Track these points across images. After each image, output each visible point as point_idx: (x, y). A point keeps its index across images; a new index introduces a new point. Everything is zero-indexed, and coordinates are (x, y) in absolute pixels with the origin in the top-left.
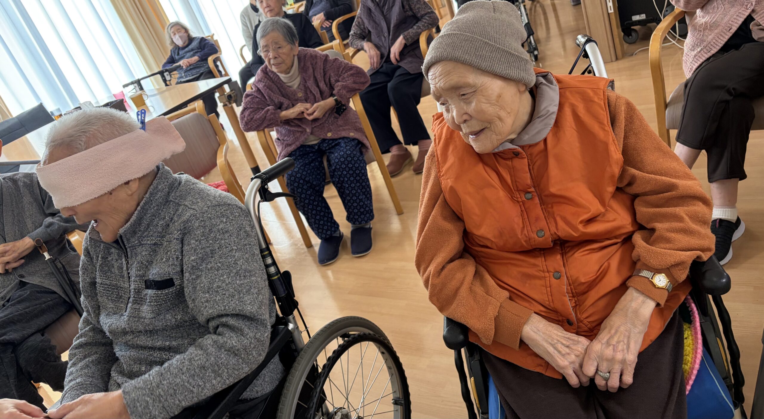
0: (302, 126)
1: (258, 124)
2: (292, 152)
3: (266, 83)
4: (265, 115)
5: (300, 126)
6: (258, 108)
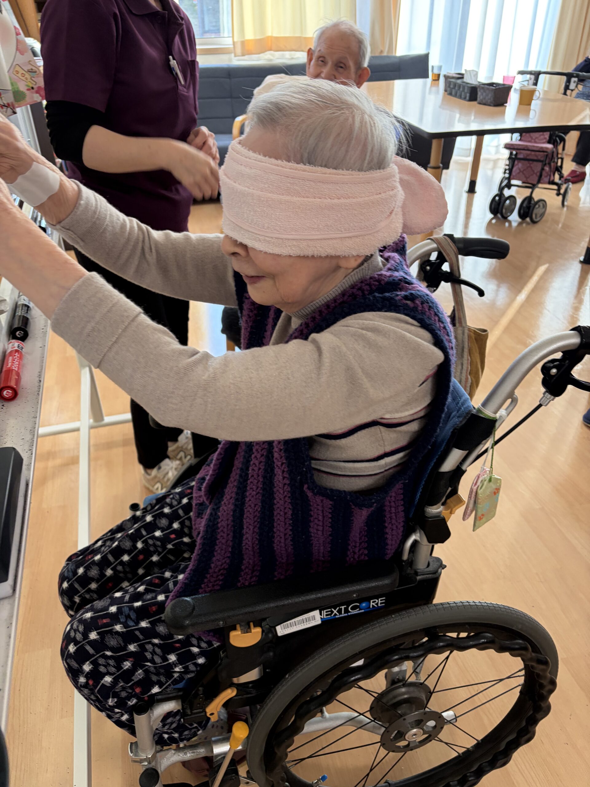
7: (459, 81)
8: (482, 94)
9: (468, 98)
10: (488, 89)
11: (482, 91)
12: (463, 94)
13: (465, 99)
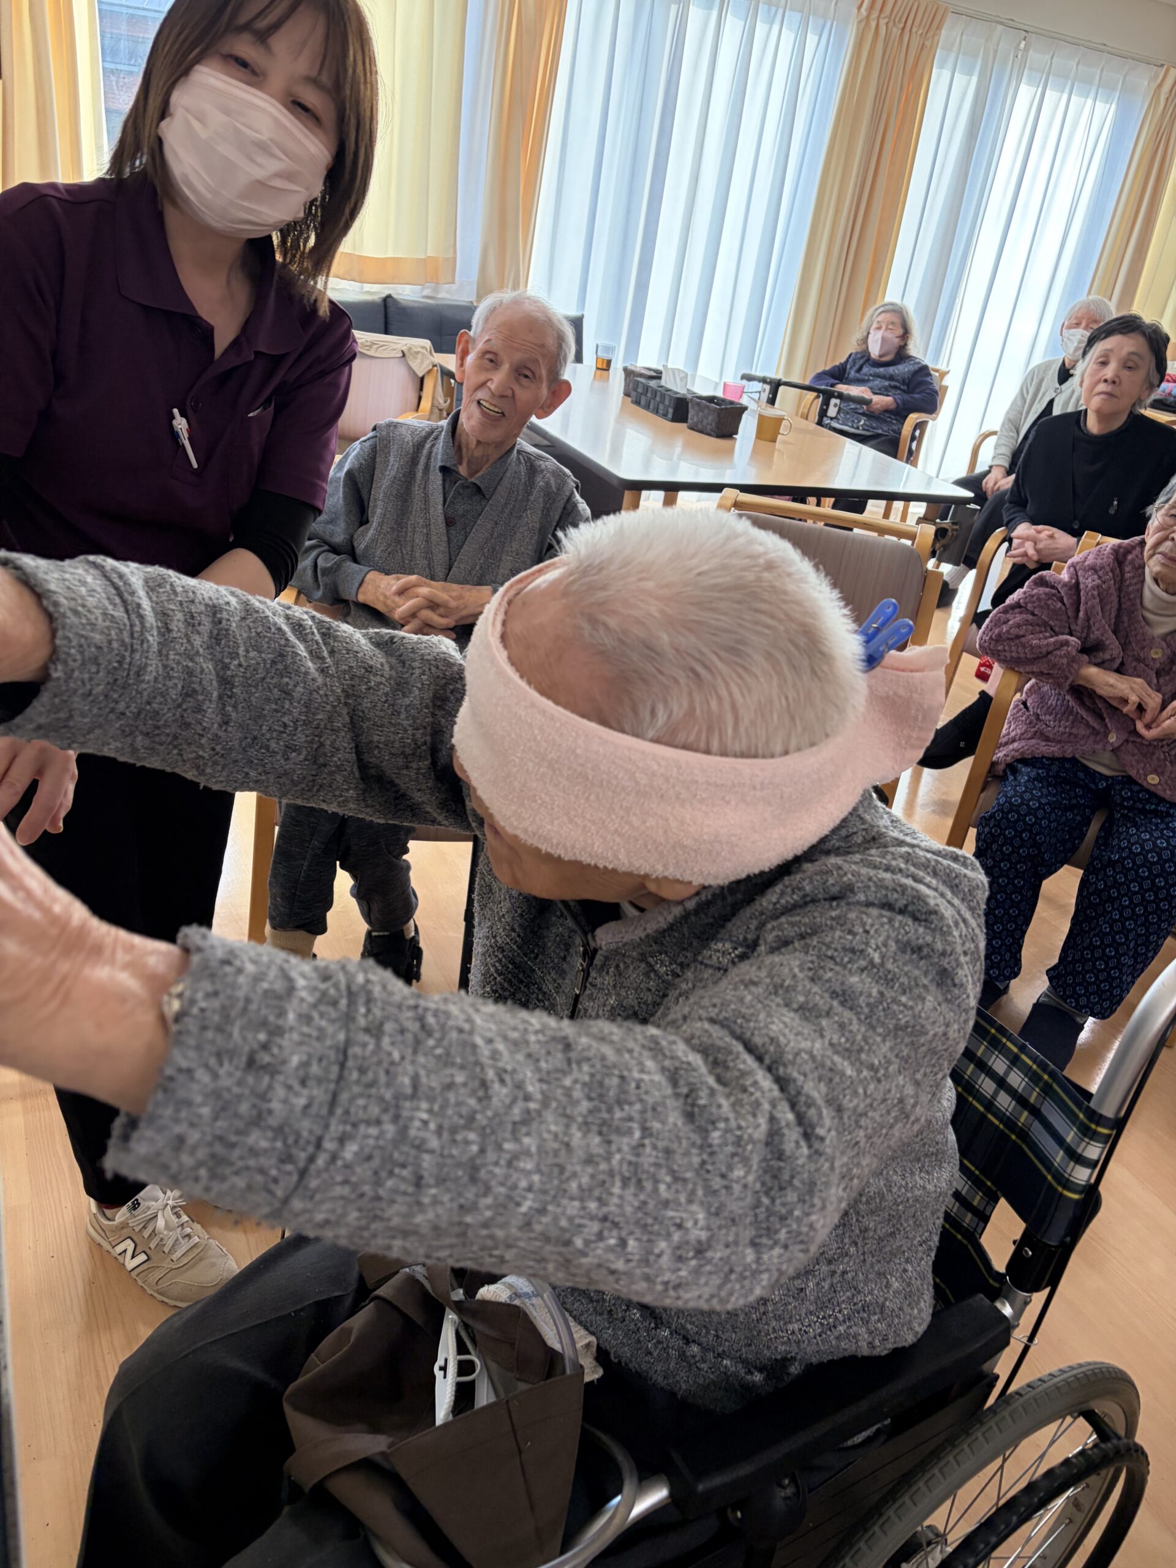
0: (1107, 720)
1: (1022, 655)
2: (1043, 757)
3: (1104, 582)
4: (1051, 648)
5: (1103, 719)
6: (1045, 624)
7: (653, 383)
8: (697, 415)
9: (670, 416)
10: (708, 407)
11: (696, 408)
12: (661, 407)
13: (665, 416)
